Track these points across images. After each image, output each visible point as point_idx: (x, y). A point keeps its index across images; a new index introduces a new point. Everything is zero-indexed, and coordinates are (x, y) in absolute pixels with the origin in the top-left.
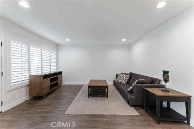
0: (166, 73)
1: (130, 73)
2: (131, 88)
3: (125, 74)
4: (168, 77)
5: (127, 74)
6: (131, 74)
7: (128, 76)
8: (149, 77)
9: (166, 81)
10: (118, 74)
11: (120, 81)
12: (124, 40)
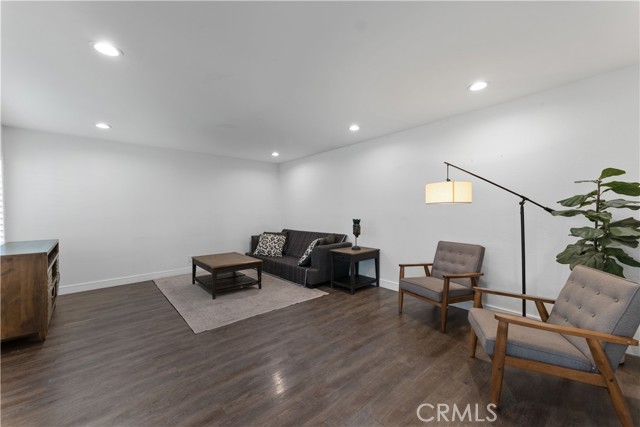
0: (356, 222)
1: (284, 230)
2: (305, 256)
3: (275, 234)
4: (359, 227)
5: (278, 234)
6: (287, 233)
7: (283, 238)
8: (327, 235)
9: (357, 233)
10: (258, 237)
11: (266, 251)
12: (275, 154)
